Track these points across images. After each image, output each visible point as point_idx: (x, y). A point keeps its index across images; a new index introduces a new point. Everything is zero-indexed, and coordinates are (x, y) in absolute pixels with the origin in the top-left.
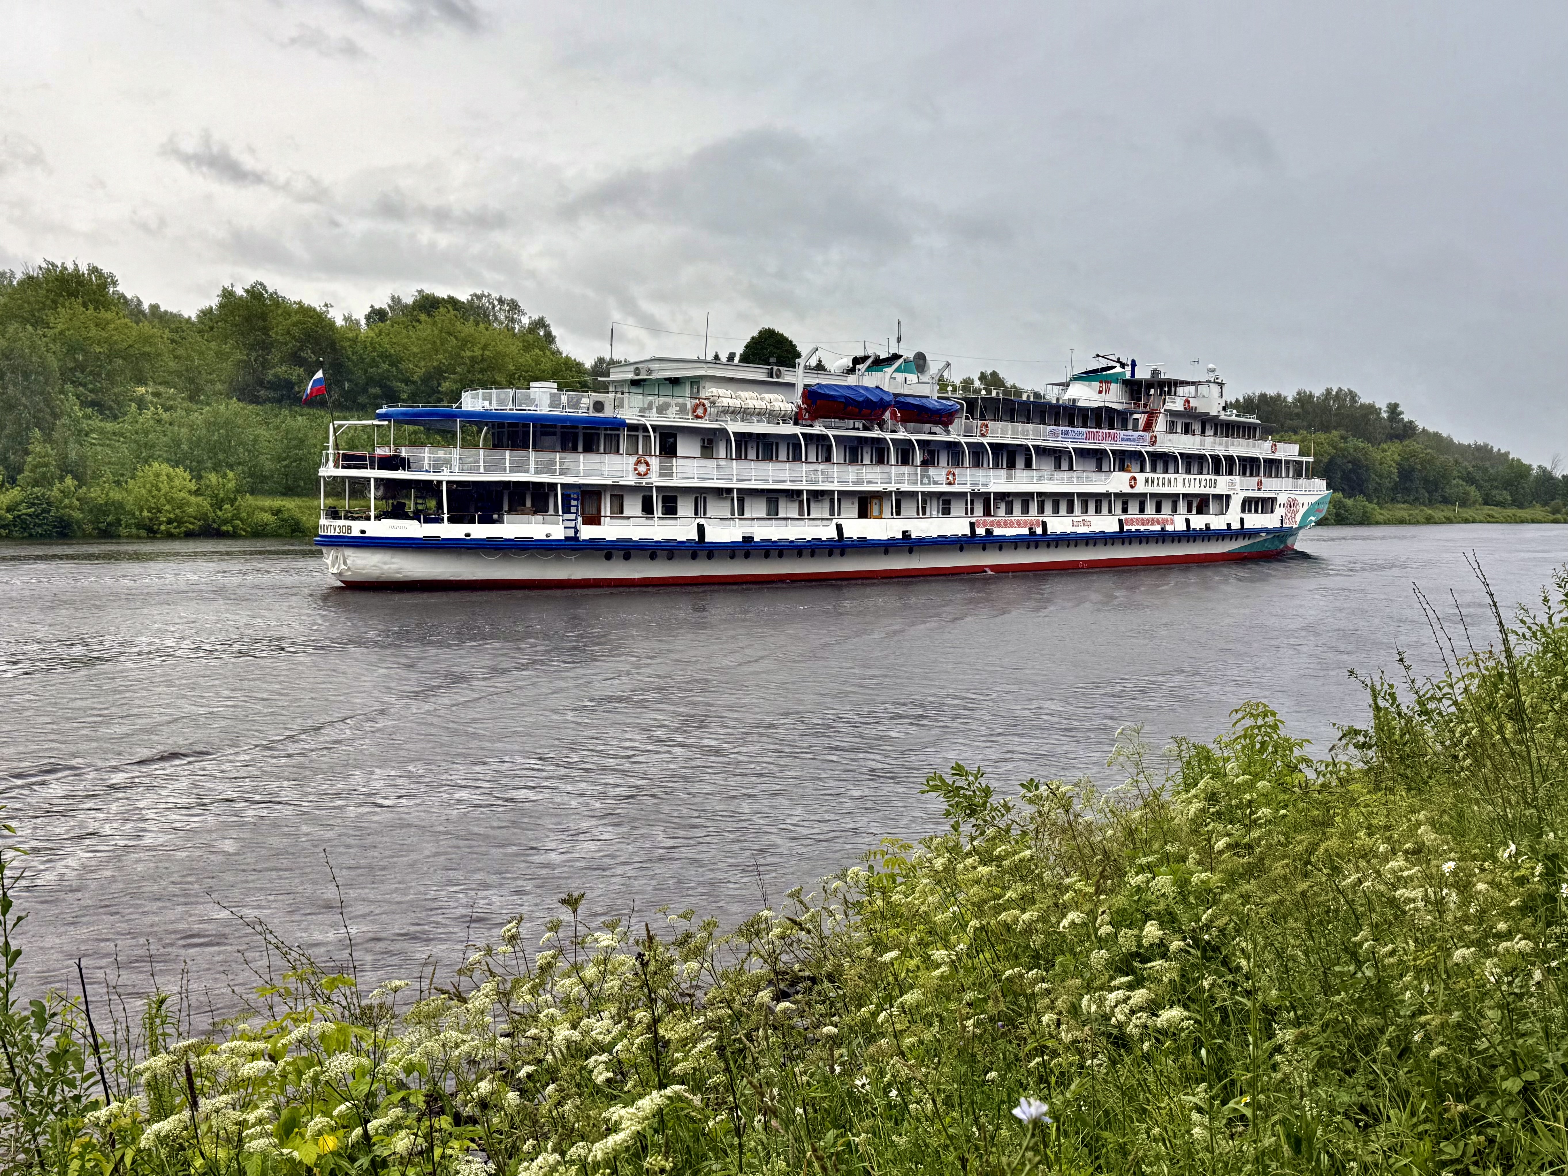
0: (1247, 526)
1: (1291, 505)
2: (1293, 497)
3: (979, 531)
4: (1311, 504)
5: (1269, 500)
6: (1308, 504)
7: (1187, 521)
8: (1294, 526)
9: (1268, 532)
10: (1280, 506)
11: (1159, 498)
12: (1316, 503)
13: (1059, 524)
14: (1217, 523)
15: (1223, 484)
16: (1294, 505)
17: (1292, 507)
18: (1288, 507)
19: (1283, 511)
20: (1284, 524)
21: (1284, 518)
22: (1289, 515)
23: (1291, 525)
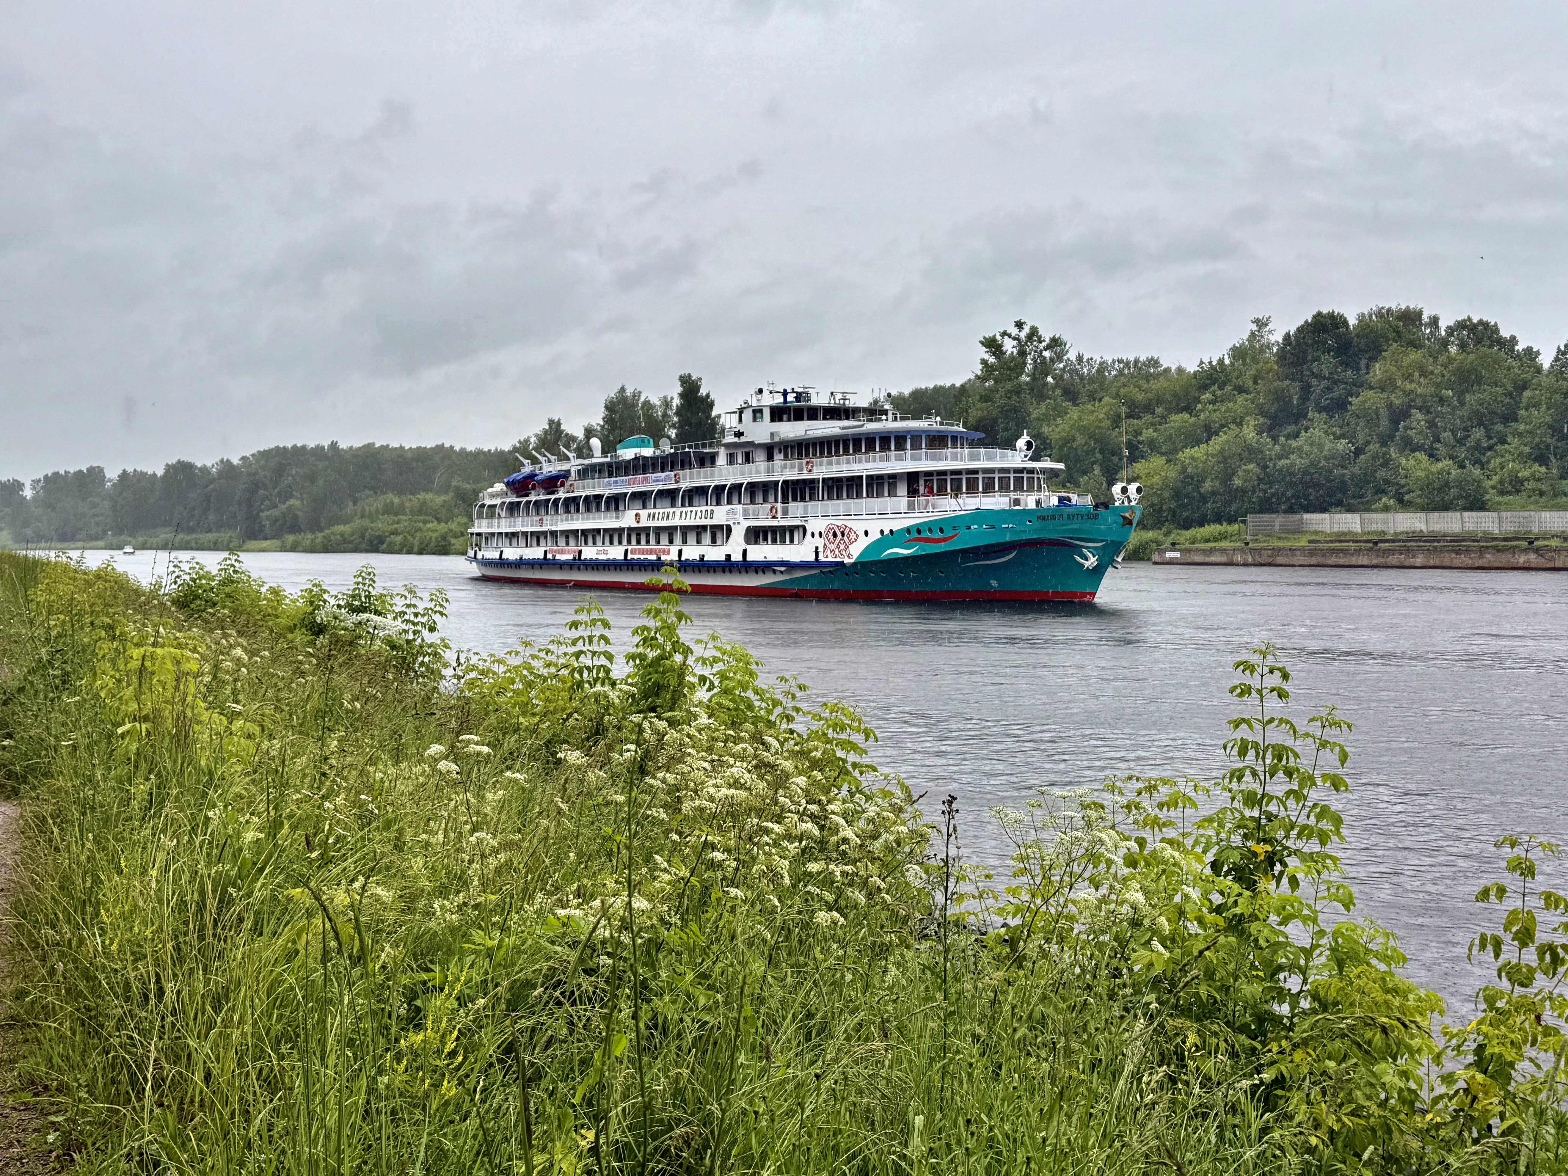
0: (748, 558)
1: (838, 534)
2: (839, 523)
3: (549, 556)
4: (891, 532)
5: (792, 529)
6: (882, 532)
7: (680, 552)
8: (847, 561)
9: (790, 566)
10: (813, 535)
11: (659, 530)
12: (908, 530)
13: (589, 553)
14: (715, 554)
15: (721, 514)
16: (843, 534)
17: (839, 536)
18: (831, 535)
19: (819, 542)
20: (821, 558)
21: (821, 549)
22: (833, 547)
23: (838, 559)
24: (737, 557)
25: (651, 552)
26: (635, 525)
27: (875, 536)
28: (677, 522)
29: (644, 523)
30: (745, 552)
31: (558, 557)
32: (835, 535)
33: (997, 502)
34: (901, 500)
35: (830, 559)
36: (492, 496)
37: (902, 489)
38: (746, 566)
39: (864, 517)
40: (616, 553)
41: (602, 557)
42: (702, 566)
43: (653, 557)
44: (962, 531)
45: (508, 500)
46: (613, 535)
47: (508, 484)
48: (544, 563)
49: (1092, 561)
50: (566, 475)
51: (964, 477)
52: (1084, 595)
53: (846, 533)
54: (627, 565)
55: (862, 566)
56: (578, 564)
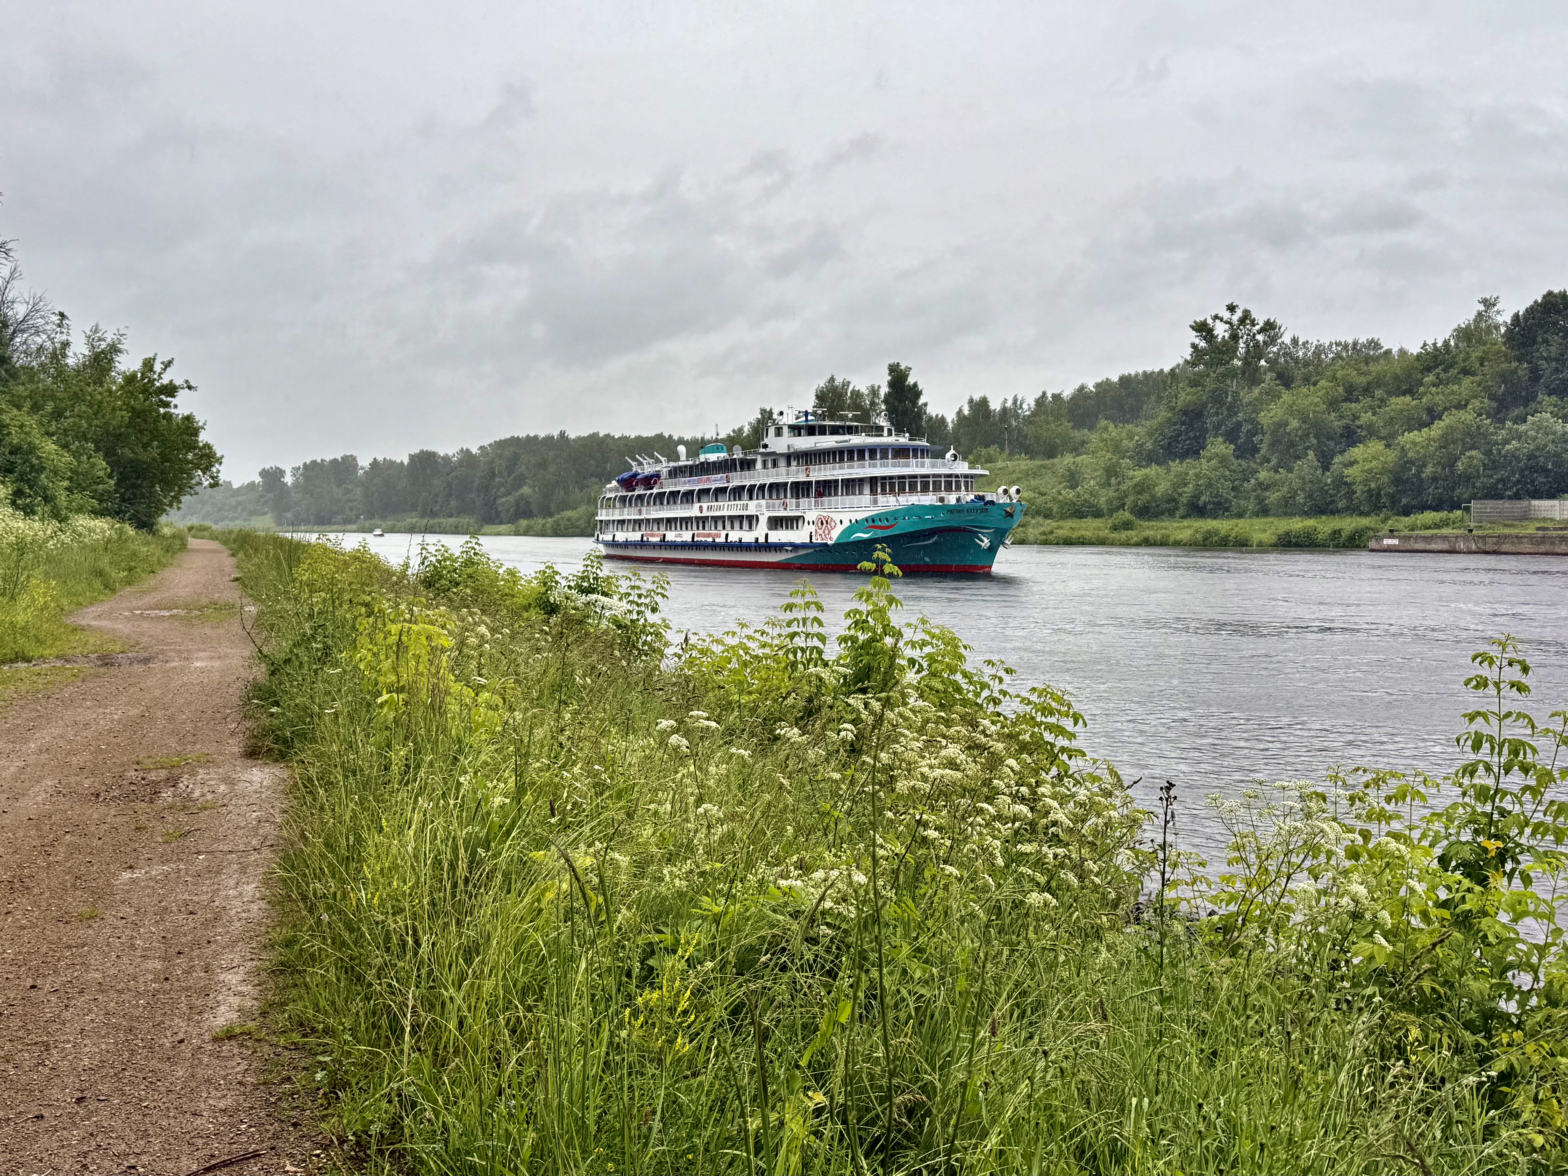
0: (771, 540)
1: (824, 522)
2: (825, 514)
3: (645, 539)
4: (856, 521)
5: (797, 518)
6: (851, 521)
7: (727, 535)
9: (795, 547)
10: (809, 523)
11: (715, 519)
12: (867, 520)
13: (671, 536)
14: (748, 537)
15: (753, 507)
16: (827, 522)
17: (825, 524)
18: (819, 523)
19: (812, 528)
20: (814, 540)
21: (813, 534)
22: (821, 532)
23: (824, 541)
24: (762, 540)
25: (709, 535)
26: (699, 515)
27: (846, 524)
28: (725, 513)
29: (705, 514)
30: (767, 535)
31: (651, 539)
32: (822, 523)
33: (929, 499)
34: (866, 498)
36: (611, 490)
37: (867, 490)
38: (768, 547)
39: (840, 510)
40: (686, 536)
41: (679, 540)
42: (740, 546)
43: (710, 540)
44: (900, 520)
45: (620, 494)
46: (686, 522)
47: (618, 481)
48: (642, 544)
49: (986, 543)
50: (657, 475)
51: (907, 481)
52: (983, 567)
53: (829, 521)
54: (694, 545)
55: (840, 546)
56: (664, 544)
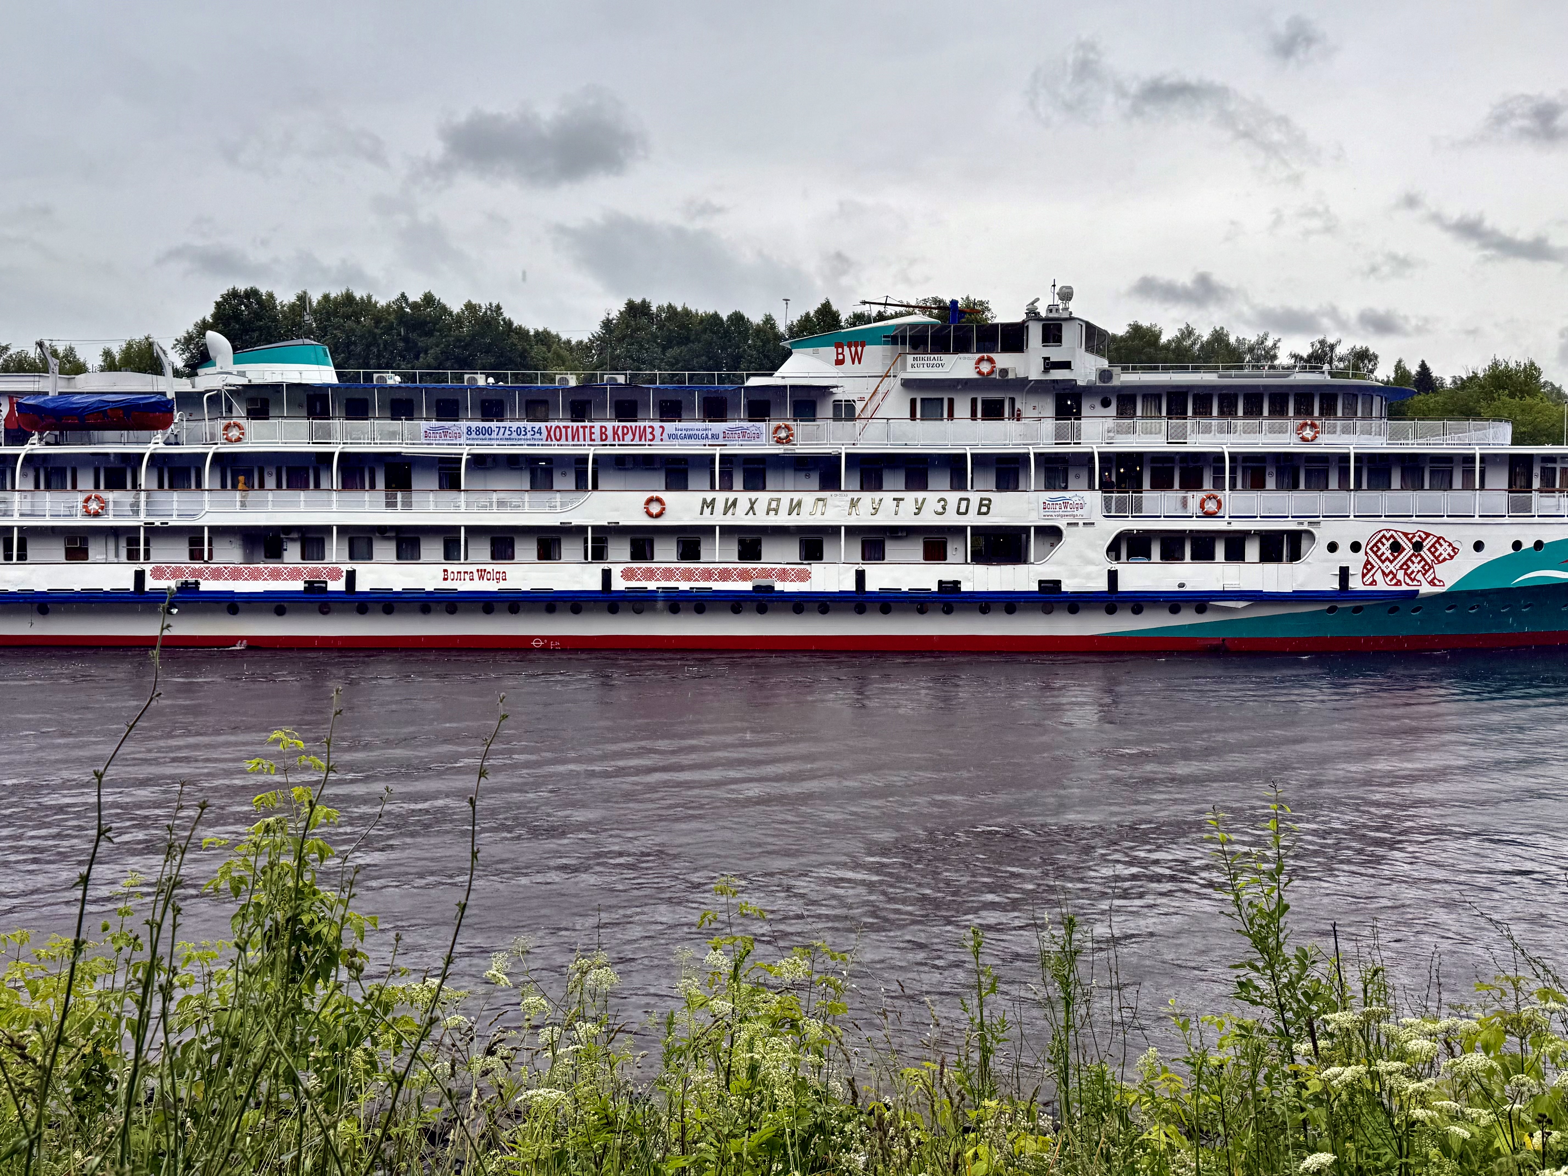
0: (1124, 586)
1: (1404, 546)
2: (1410, 529)
4: (1539, 545)
6: (1517, 545)
7: (860, 575)
8: (1425, 589)
10: (1333, 547)
11: (752, 534)
13: (400, 576)
14: (997, 579)
15: (1020, 507)
16: (1418, 546)
17: (1408, 550)
18: (1385, 550)
19: (1351, 559)
20: (1356, 584)
21: (1356, 570)
22: (1389, 567)
23: (1404, 587)
24: (1084, 584)
26: (643, 521)
27: (1499, 551)
28: (837, 518)
29: (684, 518)
30: (1113, 576)
32: (1396, 548)
35: (1382, 585)
38: (1118, 601)
39: (1477, 519)
40: (549, 576)
42: (956, 601)
43: (736, 586)
53: (1427, 544)
